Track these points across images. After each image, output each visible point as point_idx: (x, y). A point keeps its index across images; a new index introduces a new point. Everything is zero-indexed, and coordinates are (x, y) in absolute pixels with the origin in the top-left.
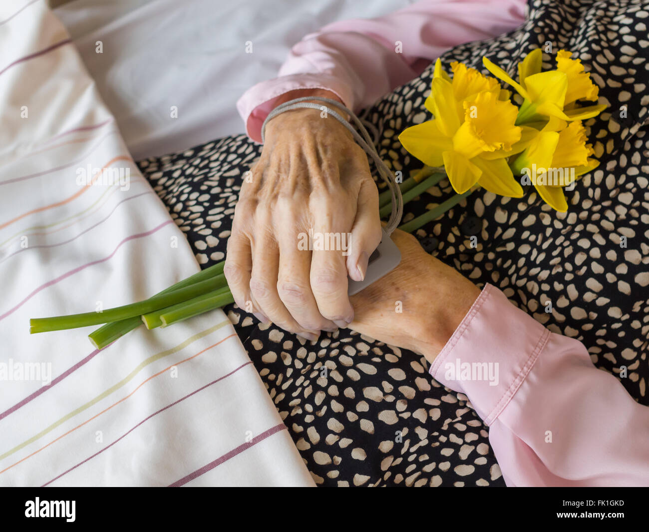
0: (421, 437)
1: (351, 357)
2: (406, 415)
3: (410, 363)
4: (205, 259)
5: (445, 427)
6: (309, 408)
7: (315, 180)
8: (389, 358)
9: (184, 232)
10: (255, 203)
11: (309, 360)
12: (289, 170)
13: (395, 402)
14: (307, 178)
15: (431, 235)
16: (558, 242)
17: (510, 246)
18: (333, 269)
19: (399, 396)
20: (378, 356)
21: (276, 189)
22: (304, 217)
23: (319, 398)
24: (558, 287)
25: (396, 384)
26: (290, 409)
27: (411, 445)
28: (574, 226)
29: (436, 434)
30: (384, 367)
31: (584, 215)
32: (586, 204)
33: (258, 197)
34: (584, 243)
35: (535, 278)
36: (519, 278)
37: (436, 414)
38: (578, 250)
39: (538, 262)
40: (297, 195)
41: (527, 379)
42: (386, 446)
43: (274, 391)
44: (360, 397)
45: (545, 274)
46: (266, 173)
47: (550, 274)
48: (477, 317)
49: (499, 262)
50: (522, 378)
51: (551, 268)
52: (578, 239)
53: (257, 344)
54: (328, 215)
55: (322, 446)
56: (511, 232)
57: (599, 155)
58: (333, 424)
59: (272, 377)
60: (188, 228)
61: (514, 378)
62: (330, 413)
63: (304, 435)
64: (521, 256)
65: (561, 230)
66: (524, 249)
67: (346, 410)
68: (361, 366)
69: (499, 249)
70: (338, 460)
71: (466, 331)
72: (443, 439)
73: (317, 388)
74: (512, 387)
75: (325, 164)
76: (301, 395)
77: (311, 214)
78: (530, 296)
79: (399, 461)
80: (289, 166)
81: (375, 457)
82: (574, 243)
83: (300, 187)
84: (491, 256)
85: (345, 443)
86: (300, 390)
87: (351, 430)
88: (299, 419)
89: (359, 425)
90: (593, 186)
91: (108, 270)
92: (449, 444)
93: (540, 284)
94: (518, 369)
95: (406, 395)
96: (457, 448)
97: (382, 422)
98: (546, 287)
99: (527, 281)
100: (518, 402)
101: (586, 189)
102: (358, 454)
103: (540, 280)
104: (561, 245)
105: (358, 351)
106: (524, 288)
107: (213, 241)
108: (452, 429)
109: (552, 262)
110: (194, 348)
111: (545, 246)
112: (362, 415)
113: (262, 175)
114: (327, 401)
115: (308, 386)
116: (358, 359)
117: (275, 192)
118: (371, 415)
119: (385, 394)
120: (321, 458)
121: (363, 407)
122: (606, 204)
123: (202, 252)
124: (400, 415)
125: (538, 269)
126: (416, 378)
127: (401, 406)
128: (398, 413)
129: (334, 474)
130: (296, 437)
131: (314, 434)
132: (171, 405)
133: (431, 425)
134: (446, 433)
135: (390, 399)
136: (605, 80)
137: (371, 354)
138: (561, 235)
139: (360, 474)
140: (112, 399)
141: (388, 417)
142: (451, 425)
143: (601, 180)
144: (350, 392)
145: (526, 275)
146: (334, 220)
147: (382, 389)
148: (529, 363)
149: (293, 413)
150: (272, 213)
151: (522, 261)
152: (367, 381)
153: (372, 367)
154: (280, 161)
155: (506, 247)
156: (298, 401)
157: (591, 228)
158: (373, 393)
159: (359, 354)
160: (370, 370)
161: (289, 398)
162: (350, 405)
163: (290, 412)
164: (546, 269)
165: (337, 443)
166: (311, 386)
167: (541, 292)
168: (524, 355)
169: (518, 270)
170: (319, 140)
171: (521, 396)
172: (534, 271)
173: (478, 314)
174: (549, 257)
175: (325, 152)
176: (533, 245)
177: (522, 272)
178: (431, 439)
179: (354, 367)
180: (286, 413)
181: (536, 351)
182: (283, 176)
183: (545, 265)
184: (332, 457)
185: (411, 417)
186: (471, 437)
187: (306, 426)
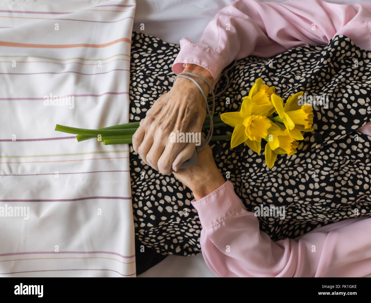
0: (177, 220)
1: (167, 182)
2: (176, 211)
3: (186, 193)
4: (132, 118)
5: (188, 220)
6: (143, 194)
7: (177, 126)
8: (180, 188)
9: (130, 99)
10: (153, 119)
11: (151, 177)
12: (171, 114)
13: (174, 205)
14: (175, 122)
15: (221, 146)
16: (264, 175)
17: (248, 165)
18: (166, 164)
19: (176, 203)
20: (176, 186)
21: (162, 119)
22: (165, 140)
23: (148, 193)
24: (256, 190)
25: (178, 199)
26: (136, 192)
27: (173, 221)
28: (273, 172)
29: (183, 221)
30: (176, 191)
31: (280, 169)
32: (283, 166)
33: (156, 117)
34: (273, 180)
35: (249, 183)
36: (244, 179)
37: (186, 215)
38: (270, 181)
39: (253, 178)
40: (166, 130)
41: (221, 223)
42: (164, 218)
43: (133, 183)
44: (163, 198)
45: (253, 183)
46: (163, 107)
47: (255, 184)
48: (214, 196)
49: (241, 168)
50: (219, 222)
51: (256, 183)
52: (272, 177)
53: (135, 163)
54: (173, 145)
55: (142, 209)
56: (250, 160)
57: (299, 149)
58: (149, 204)
59: (135, 177)
60: (133, 98)
61: (216, 221)
62: (149, 200)
63: (137, 203)
64: (249, 172)
65: (267, 171)
66: (251, 170)
67: (155, 201)
68: (169, 187)
69: (243, 163)
70: (145, 216)
71: (208, 199)
72: (185, 224)
73: (149, 189)
74: (214, 224)
75: (184, 119)
76: (142, 189)
77: (168, 140)
78: (244, 187)
79: (167, 224)
80: (172, 112)
81: (158, 220)
82: (270, 178)
83: (169, 126)
84: (239, 164)
85: (150, 212)
86: (142, 187)
87: (154, 208)
88: (138, 197)
89: (158, 207)
90: (290, 160)
91: (96, 102)
92: (186, 226)
93: (250, 185)
94: (219, 219)
95: (179, 204)
96: (189, 228)
97: (166, 210)
98: (251, 188)
99: (246, 182)
100: (214, 230)
101: (286, 160)
102: (153, 217)
103: (250, 184)
104: (264, 177)
105: (170, 181)
106: (244, 183)
107: (138, 111)
108: (190, 222)
109: (258, 181)
110: (112, 155)
111: (258, 174)
112: (160, 205)
113: (162, 107)
114: (150, 195)
115: (146, 187)
116: (169, 184)
117: (161, 121)
118: (164, 206)
119: (172, 201)
120: (140, 213)
121: (162, 202)
122: (291, 168)
123: (133, 114)
124: (174, 210)
125: (252, 181)
126: (186, 199)
127: (176, 207)
128: (173, 209)
129: (141, 220)
130: (134, 202)
131: (140, 204)
132: (96, 172)
133: (183, 218)
134: (187, 223)
135: (173, 203)
136: (322, 117)
137: (174, 184)
138: (266, 173)
139: (151, 223)
140: (78, 158)
141: (169, 209)
142: (190, 220)
143: (294, 159)
144: (160, 195)
145: (247, 180)
146: (174, 148)
147: (172, 199)
148: (225, 218)
149: (137, 194)
150: (156, 130)
151: (248, 174)
152: (168, 193)
153: (172, 189)
154: (170, 107)
155: (246, 164)
156: (140, 190)
157: (280, 175)
158: (168, 199)
159: (170, 182)
160: (171, 190)
161: (138, 188)
162: (158, 199)
163: (136, 193)
164: (254, 182)
165: (147, 210)
166: (147, 187)
167: (249, 188)
168: (224, 215)
169: (245, 176)
170: (188, 106)
171: (216, 228)
172: (250, 180)
173: (216, 194)
174: (258, 179)
175: (187, 113)
176: (255, 171)
177: (246, 178)
178: (181, 222)
179: (166, 186)
180: (134, 193)
181: (230, 215)
182: (167, 115)
183: (255, 180)
184: (143, 214)
185: (177, 213)
186: (196, 227)
187: (139, 200)
